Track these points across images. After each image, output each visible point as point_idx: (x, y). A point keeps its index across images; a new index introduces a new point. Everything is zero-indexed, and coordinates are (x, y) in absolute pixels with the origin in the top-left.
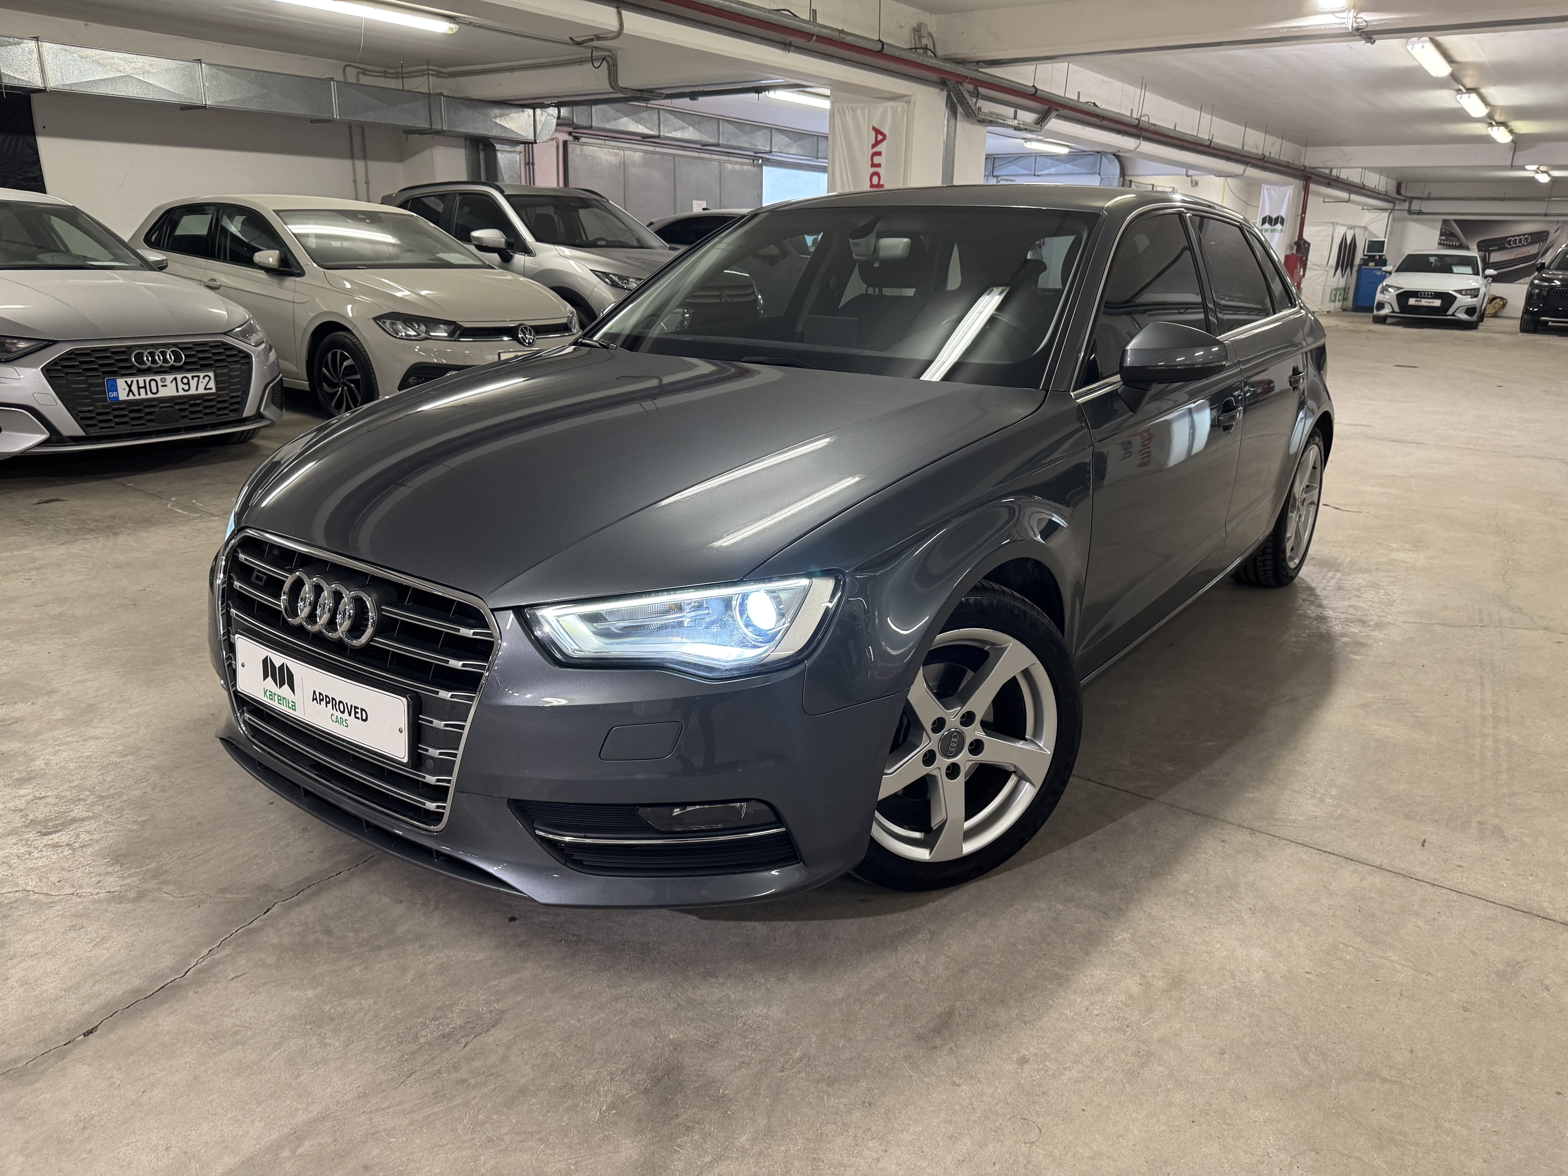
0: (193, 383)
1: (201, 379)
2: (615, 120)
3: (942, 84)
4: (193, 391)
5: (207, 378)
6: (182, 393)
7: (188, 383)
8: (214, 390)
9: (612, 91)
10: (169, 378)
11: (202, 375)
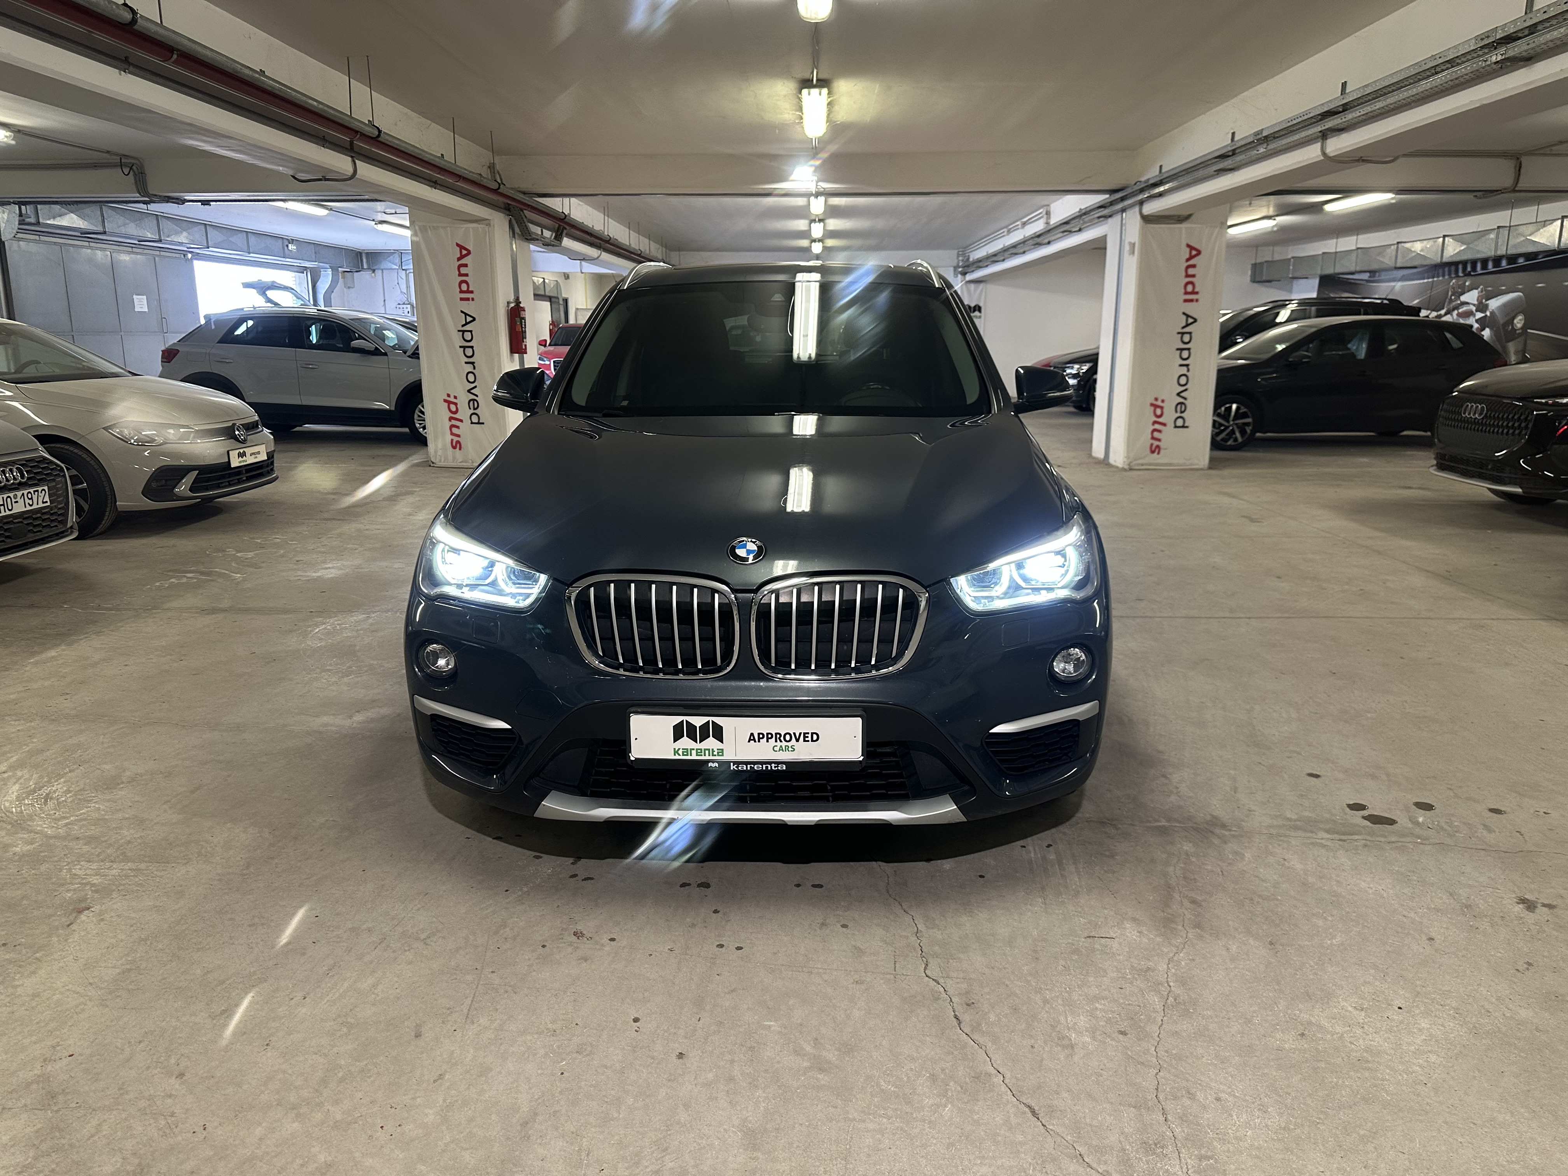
0: (35, 497)
1: (40, 494)
2: (60, 216)
3: (507, 209)
4: (35, 506)
5: (43, 492)
6: (29, 508)
7: (32, 498)
8: (49, 504)
9: (138, 195)
10: (19, 494)
11: (40, 489)
